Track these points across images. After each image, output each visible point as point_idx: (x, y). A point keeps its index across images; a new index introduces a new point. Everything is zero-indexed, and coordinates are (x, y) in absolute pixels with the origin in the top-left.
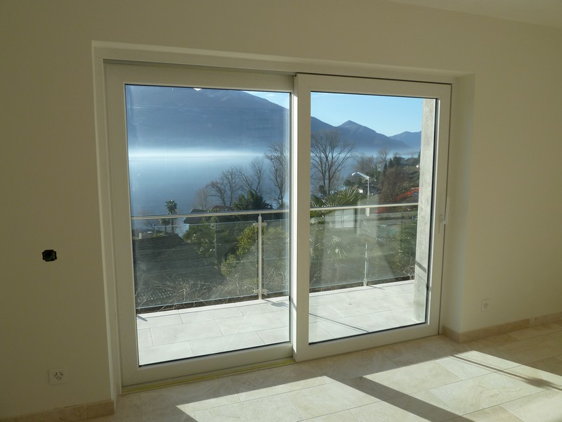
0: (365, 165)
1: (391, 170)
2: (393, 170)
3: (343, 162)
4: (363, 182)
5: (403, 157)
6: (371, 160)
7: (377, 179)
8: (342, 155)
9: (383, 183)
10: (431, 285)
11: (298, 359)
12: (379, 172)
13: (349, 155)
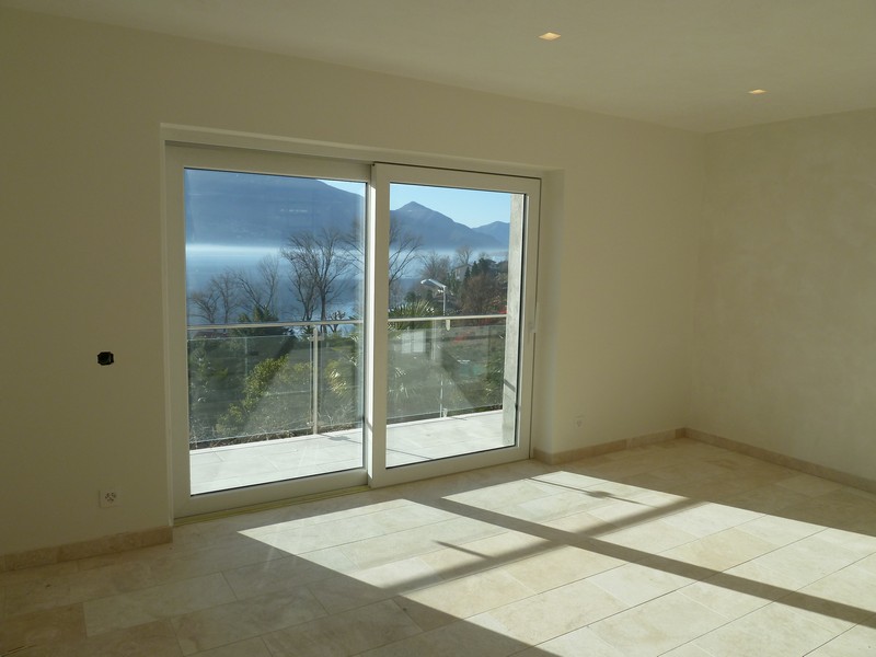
0: (436, 270)
1: (474, 279)
2: (479, 278)
3: (403, 265)
4: (434, 295)
5: (493, 259)
6: (445, 262)
7: (455, 291)
8: (403, 255)
9: (463, 297)
10: (520, 404)
11: (373, 485)
12: (458, 282)
13: (412, 254)
